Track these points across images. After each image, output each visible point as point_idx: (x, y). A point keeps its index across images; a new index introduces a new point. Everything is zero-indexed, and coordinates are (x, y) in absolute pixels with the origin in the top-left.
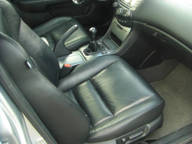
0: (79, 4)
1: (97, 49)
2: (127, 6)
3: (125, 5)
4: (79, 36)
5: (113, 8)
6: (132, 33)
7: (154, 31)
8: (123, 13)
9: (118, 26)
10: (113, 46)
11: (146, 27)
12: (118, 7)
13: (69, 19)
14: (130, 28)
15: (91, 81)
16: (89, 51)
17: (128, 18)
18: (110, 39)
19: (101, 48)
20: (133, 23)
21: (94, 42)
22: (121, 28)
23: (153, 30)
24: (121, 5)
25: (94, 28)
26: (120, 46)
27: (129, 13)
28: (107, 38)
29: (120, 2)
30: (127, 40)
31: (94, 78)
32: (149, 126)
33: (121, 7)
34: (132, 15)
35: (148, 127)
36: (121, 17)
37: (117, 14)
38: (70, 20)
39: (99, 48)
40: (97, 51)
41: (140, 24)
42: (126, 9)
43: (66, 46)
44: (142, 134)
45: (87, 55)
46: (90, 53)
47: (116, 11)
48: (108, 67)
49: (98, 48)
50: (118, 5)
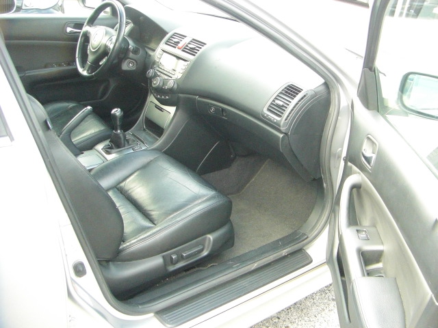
0: (92, 77)
1: (124, 144)
2: (168, 74)
3: (165, 72)
4: (93, 128)
5: (147, 78)
6: (178, 113)
7: (210, 106)
8: (163, 84)
9: (157, 107)
10: (150, 139)
11: (199, 102)
12: (156, 76)
13: (71, 105)
14: (175, 108)
15: (118, 189)
16: (111, 148)
17: (171, 91)
18: (144, 130)
19: (130, 142)
20: (179, 98)
21: (119, 131)
22: (161, 109)
23: (208, 104)
24: (159, 74)
25: (119, 110)
26: (160, 137)
27: (170, 84)
28: (140, 129)
29: (158, 68)
30: (171, 126)
31: (122, 184)
32: (211, 237)
33: (159, 76)
34: (176, 86)
35: (209, 239)
36: (160, 91)
37: (154, 86)
38: (74, 107)
39: (128, 142)
40: (124, 146)
41: (189, 98)
42: (166, 77)
43: (74, 143)
44: (202, 250)
45: (108, 153)
46: (113, 151)
47: (151, 82)
48: (144, 167)
49: (126, 143)
50: (155, 73)
